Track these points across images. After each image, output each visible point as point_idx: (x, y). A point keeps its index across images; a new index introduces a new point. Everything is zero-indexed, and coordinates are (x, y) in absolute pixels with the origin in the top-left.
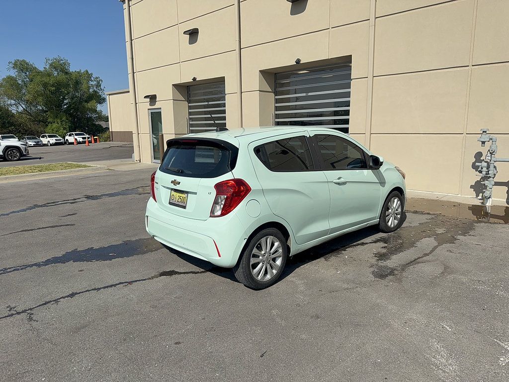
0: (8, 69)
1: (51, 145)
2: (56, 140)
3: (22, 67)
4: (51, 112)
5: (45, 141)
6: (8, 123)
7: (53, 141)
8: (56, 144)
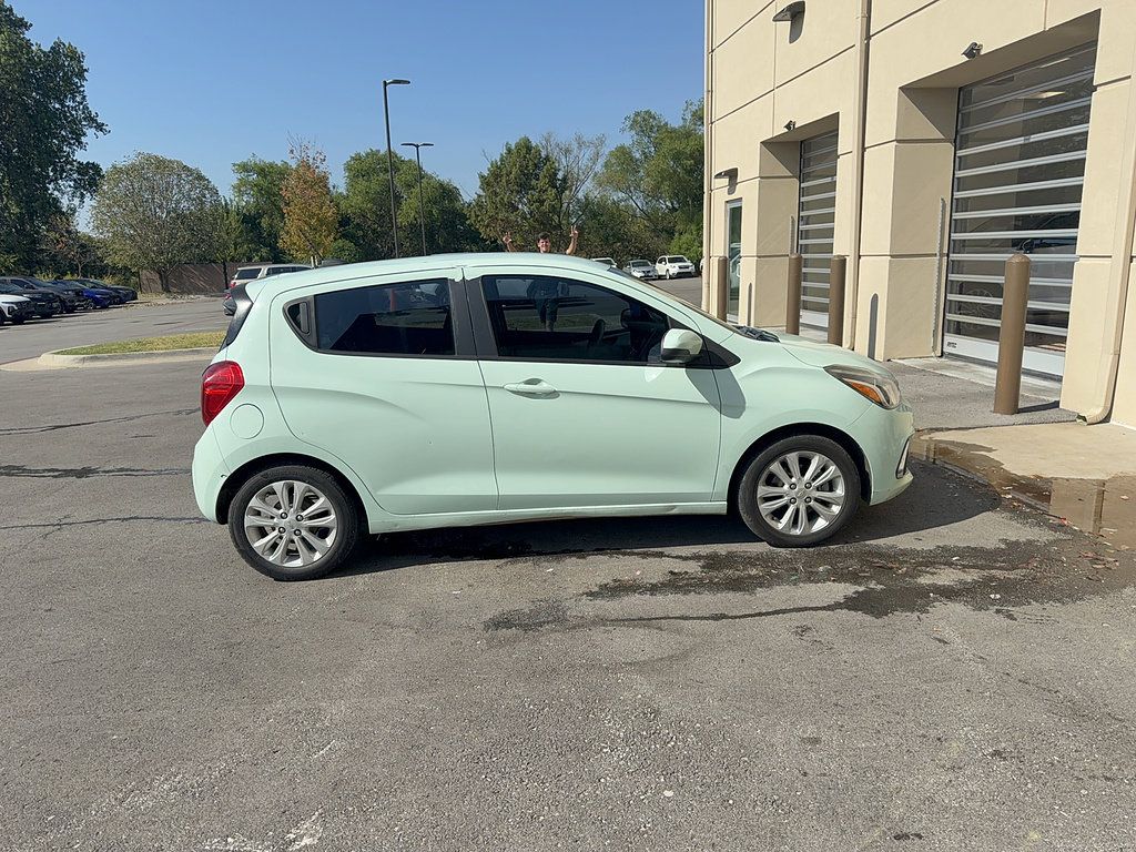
0: (623, 130)
1: (671, 278)
2: (680, 268)
3: (644, 123)
4: (683, 212)
5: (661, 268)
6: (614, 235)
7: (674, 269)
8: (680, 276)
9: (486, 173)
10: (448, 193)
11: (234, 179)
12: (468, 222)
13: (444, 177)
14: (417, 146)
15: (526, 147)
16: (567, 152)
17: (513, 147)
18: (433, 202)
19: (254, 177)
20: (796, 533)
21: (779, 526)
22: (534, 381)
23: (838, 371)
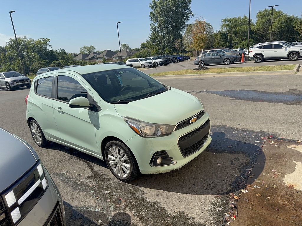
12: (294, 29)
18: (282, 23)
19: (227, 23)
20: (119, 175)
21: (115, 170)
22: (60, 108)
23: (127, 119)
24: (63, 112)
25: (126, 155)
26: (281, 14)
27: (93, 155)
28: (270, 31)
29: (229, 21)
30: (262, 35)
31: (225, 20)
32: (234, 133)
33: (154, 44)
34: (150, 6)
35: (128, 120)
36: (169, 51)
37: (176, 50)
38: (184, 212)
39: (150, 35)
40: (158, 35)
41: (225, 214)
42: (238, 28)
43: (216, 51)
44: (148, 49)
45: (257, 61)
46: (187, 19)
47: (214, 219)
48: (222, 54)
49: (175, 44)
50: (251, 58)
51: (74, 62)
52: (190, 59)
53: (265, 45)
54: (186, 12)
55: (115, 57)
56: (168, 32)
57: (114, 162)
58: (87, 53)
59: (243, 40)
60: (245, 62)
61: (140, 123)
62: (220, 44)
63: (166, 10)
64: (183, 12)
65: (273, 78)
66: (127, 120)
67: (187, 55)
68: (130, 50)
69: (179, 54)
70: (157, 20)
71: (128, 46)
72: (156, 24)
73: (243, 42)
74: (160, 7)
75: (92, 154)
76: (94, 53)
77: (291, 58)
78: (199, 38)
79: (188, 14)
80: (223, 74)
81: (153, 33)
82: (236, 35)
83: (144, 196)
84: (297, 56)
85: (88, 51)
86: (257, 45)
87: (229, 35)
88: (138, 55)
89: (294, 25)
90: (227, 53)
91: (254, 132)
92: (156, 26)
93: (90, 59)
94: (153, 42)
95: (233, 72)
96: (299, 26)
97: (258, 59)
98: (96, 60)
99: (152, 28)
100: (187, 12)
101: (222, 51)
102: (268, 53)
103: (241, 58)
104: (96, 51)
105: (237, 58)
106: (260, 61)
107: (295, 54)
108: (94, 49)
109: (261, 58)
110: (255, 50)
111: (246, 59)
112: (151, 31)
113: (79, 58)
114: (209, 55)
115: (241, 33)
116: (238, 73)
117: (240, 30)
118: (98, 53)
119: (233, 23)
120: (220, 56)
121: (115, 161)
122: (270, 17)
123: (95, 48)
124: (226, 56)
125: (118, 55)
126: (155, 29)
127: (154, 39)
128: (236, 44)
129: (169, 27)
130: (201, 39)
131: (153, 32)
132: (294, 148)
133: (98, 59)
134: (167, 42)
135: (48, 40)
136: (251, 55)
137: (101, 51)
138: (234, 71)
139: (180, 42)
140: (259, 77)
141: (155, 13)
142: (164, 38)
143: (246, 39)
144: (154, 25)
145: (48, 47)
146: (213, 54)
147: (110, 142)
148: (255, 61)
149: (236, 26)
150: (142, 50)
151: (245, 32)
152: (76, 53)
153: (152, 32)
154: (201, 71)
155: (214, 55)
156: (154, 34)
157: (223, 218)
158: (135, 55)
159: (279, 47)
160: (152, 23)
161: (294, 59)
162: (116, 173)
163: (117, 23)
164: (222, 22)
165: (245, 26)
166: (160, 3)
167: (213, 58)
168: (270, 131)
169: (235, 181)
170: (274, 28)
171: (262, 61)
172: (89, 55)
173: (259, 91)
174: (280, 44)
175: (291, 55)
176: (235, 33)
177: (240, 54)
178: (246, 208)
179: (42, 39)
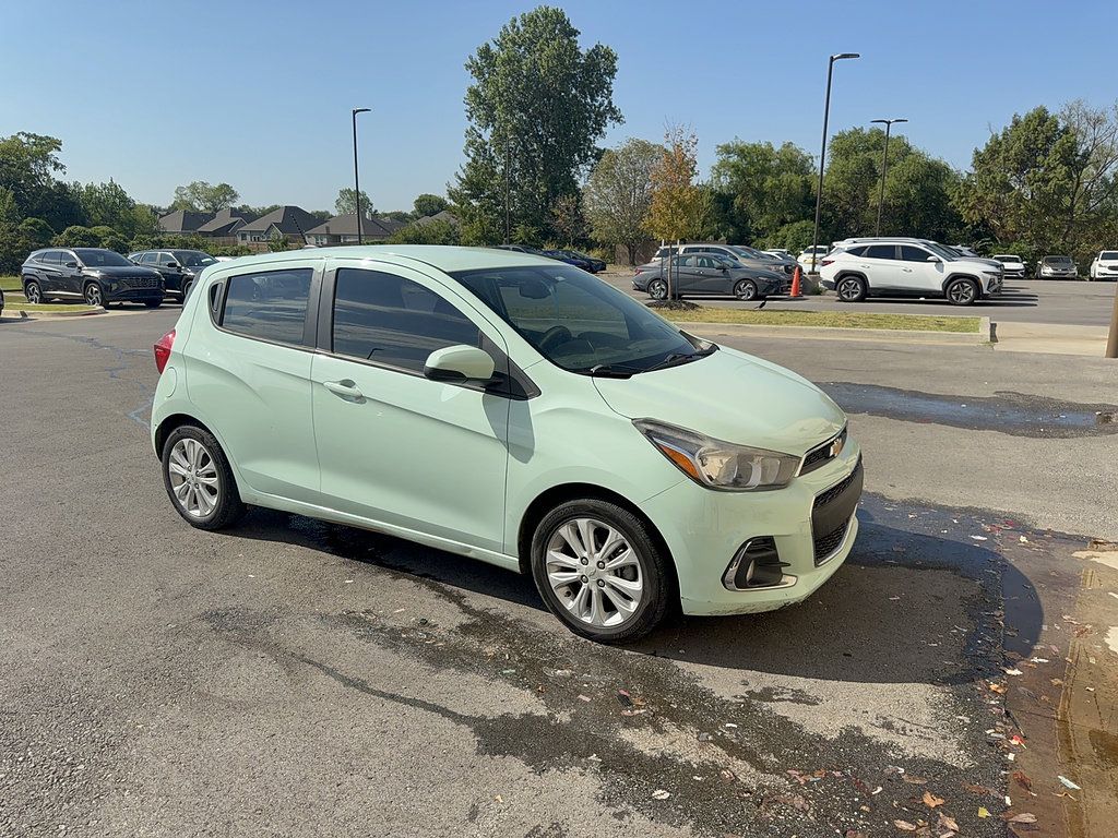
9: (982, 149)
10: (936, 172)
11: (715, 160)
12: (950, 204)
13: (933, 155)
14: (889, 123)
15: (1041, 117)
16: (1098, 121)
17: (1023, 118)
18: (913, 181)
19: (734, 159)
20: (587, 620)
21: (570, 605)
22: (348, 383)
23: (650, 427)
24: (360, 399)
25: (630, 550)
26: (906, 151)
27: (471, 555)
28: (873, 201)
29: (742, 152)
30: (845, 212)
31: (727, 150)
32: (891, 509)
33: (474, 203)
34: (471, 67)
35: (653, 431)
36: (527, 235)
37: (554, 234)
38: (858, 729)
39: (464, 171)
40: (493, 174)
41: (988, 732)
42: (769, 182)
43: (707, 250)
44: (453, 221)
45: (845, 296)
46: (598, 131)
47: (961, 746)
48: (729, 262)
49: (553, 213)
50: (827, 283)
51: (155, 238)
52: (604, 269)
53: (872, 247)
54: (597, 104)
55: (316, 236)
56: (529, 164)
57: (571, 577)
58: (202, 208)
59: (783, 222)
60: (805, 297)
61: (700, 443)
62: (707, 229)
63: (527, 88)
64: (588, 104)
65: (925, 353)
66: (648, 430)
67: (595, 255)
68: (375, 214)
69: (567, 248)
70: (490, 119)
71: (367, 200)
72: (487, 135)
73: (783, 230)
74: (506, 76)
75: (470, 550)
76: (234, 212)
77: (954, 298)
78: (672, 198)
79: (602, 115)
80: (754, 330)
81: (473, 166)
82: (760, 204)
83: (699, 685)
84: (972, 293)
85: (209, 205)
86: (847, 244)
87: (738, 201)
88: (411, 236)
89: (948, 192)
90: (743, 262)
91: (951, 510)
92: (487, 140)
93: (216, 234)
94: (472, 197)
95: (785, 326)
96: (962, 197)
97: (851, 290)
98: (239, 238)
99: (471, 144)
100: (601, 105)
101: (725, 253)
102: (882, 272)
103: (791, 282)
104: (237, 205)
105: (780, 282)
106: (855, 296)
107: (966, 285)
108: (234, 196)
109: (858, 286)
110: (841, 258)
111: (810, 287)
112: (469, 156)
113: (173, 225)
114: (682, 261)
115: (779, 199)
116: (800, 330)
117: (778, 187)
118: (247, 215)
119: (751, 164)
120: (724, 270)
121: (574, 571)
122: (875, 156)
123: (236, 195)
124: (744, 271)
125: (327, 228)
126: (481, 149)
127: (475, 186)
128: (760, 233)
129: (534, 150)
130: (679, 204)
131: (474, 159)
132: (1094, 559)
133: (248, 237)
134: (521, 201)
135: (56, 144)
136: (828, 274)
137: (261, 206)
138: (786, 322)
139: (572, 207)
140: (879, 348)
141: (487, 93)
142: (514, 185)
143: (792, 222)
144: (480, 136)
145: (50, 169)
146: (699, 260)
147: (568, 504)
148: (840, 294)
149: (765, 171)
150: (418, 219)
151: (791, 195)
152: (155, 204)
153: (470, 160)
154: (674, 312)
155: (702, 265)
156: (475, 169)
157: (991, 744)
158: (400, 236)
159: (920, 256)
160: (473, 128)
161: (964, 301)
162: (575, 613)
163: (354, 113)
164: (718, 153)
165: (794, 177)
166: (508, 61)
167: (698, 274)
168: (999, 509)
169: (970, 645)
170: (886, 193)
171: (861, 299)
172: (212, 216)
173: (901, 391)
174: (922, 247)
175: (955, 287)
176: (760, 195)
177: (786, 267)
178: (1039, 718)
179: (28, 136)
